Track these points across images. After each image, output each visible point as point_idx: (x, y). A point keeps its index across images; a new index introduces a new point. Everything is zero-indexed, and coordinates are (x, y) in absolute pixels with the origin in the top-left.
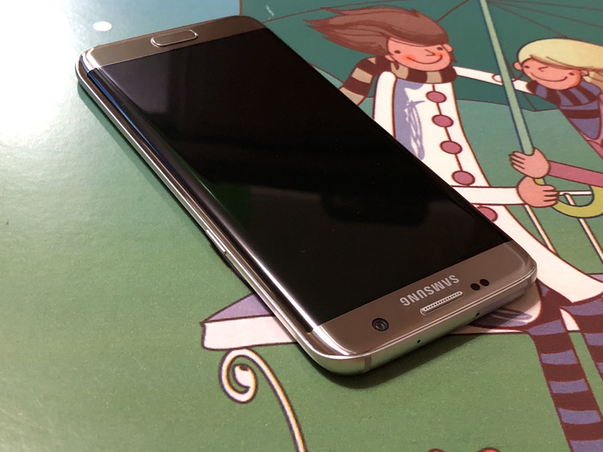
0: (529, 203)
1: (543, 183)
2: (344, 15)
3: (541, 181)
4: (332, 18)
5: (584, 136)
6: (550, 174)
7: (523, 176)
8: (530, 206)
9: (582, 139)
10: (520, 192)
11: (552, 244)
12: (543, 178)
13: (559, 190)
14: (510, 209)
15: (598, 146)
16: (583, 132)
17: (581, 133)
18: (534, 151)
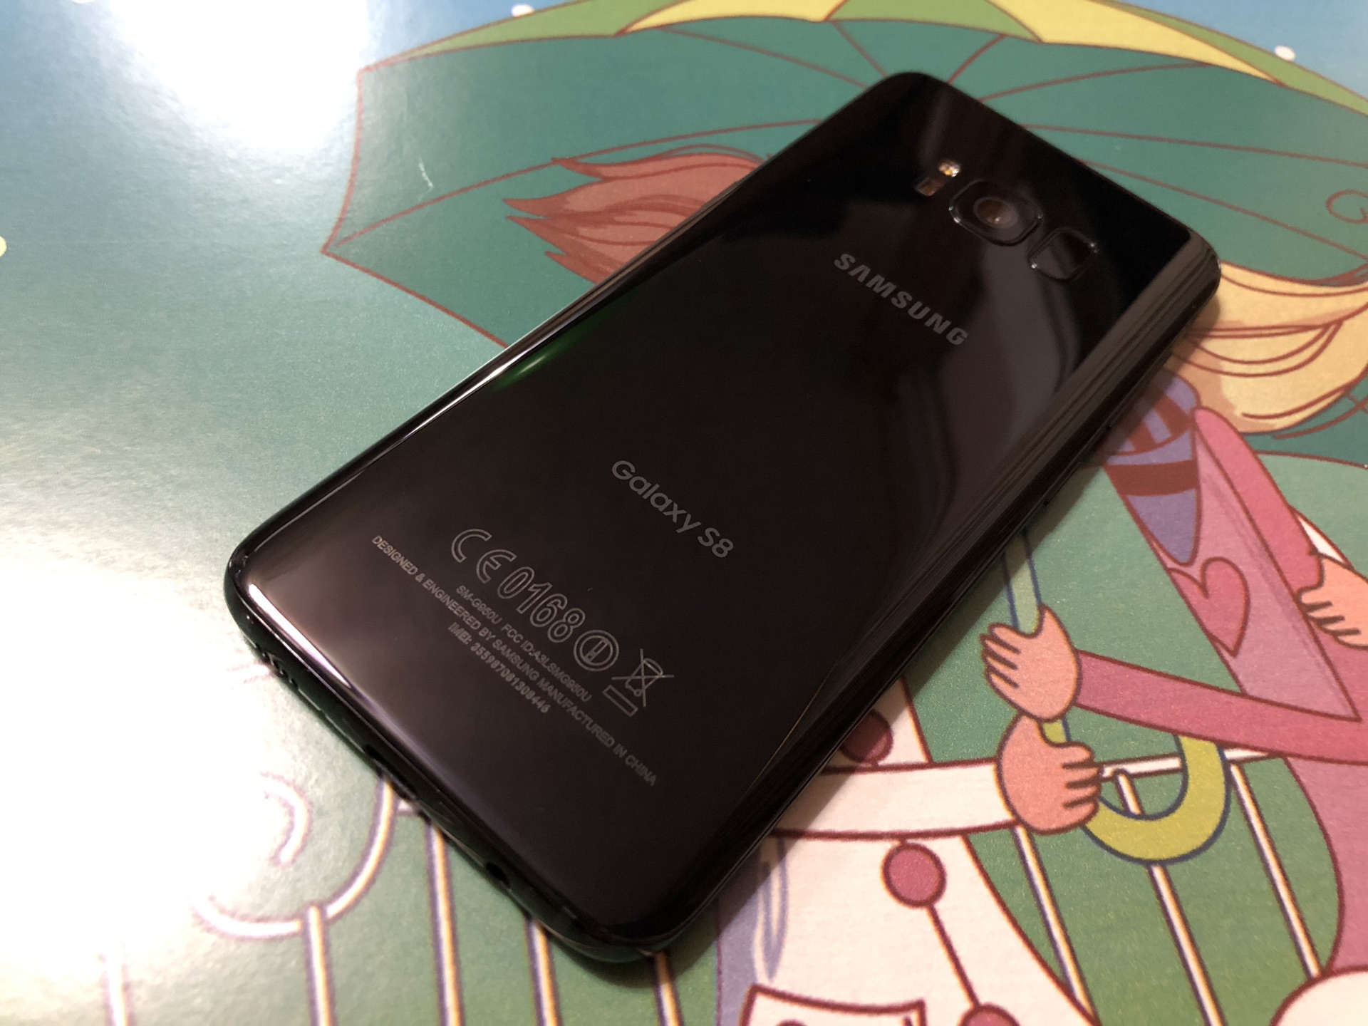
0: (1027, 818)
1: (1061, 738)
2: (607, 179)
3: (1055, 731)
4: (576, 190)
5: (1162, 554)
6: (1081, 701)
7: (1014, 712)
8: (1030, 831)
9: (1157, 564)
10: (1005, 776)
11: (1082, 979)
12: (1062, 716)
13: (1102, 760)
14: (977, 848)
15: (1196, 589)
16: (1157, 542)
17: (1155, 544)
18: (1041, 620)
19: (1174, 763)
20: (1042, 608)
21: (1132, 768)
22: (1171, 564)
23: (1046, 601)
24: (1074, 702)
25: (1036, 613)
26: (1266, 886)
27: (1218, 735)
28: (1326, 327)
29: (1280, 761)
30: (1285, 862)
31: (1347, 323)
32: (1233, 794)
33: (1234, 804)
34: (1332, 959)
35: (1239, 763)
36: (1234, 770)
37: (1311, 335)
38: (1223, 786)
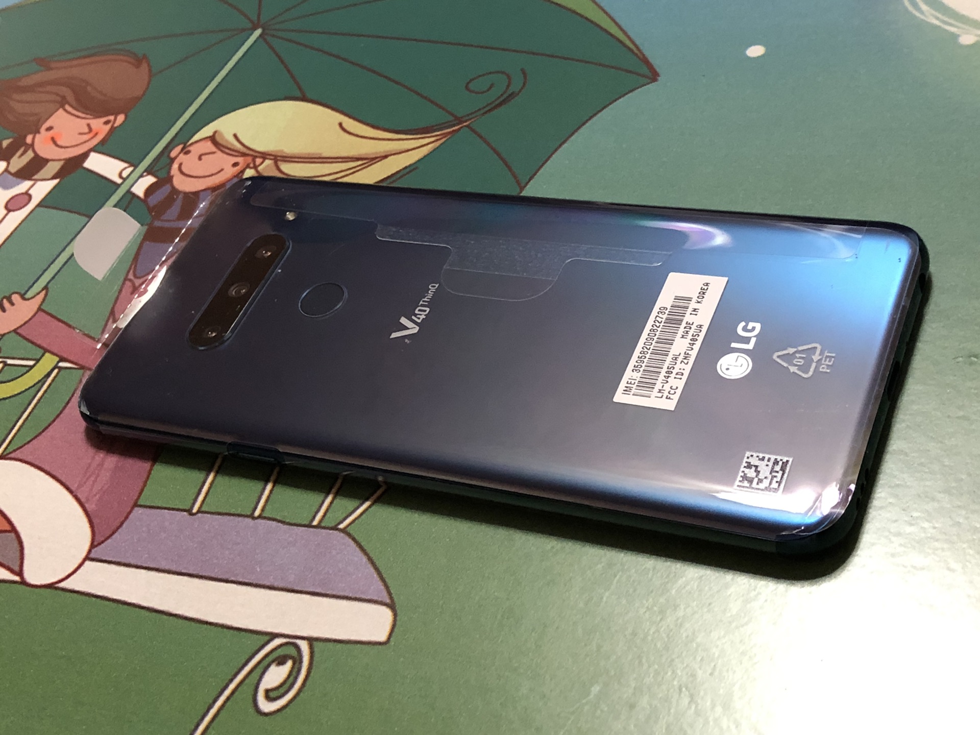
5: (131, 271)
15: (131, 289)
16: (136, 266)
17: (133, 266)
18: (38, 294)
19: (31, 363)
20: (46, 288)
21: (9, 362)
22: (131, 276)
23: (50, 285)
24: (15, 331)
25: (40, 289)
26: (15, 419)
27: (65, 356)
28: (376, 158)
29: (81, 371)
30: (35, 411)
31: (390, 158)
32: (43, 381)
33: (40, 384)
34: (10, 453)
35: (61, 368)
36: (56, 371)
37: (360, 163)
38: (43, 376)
